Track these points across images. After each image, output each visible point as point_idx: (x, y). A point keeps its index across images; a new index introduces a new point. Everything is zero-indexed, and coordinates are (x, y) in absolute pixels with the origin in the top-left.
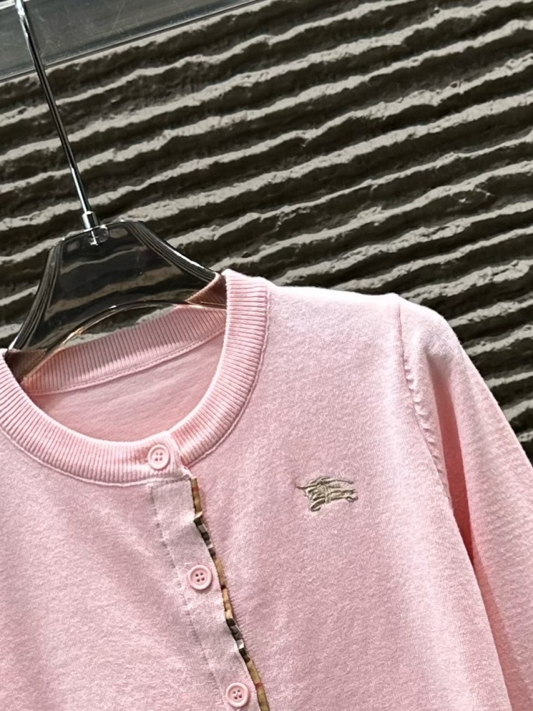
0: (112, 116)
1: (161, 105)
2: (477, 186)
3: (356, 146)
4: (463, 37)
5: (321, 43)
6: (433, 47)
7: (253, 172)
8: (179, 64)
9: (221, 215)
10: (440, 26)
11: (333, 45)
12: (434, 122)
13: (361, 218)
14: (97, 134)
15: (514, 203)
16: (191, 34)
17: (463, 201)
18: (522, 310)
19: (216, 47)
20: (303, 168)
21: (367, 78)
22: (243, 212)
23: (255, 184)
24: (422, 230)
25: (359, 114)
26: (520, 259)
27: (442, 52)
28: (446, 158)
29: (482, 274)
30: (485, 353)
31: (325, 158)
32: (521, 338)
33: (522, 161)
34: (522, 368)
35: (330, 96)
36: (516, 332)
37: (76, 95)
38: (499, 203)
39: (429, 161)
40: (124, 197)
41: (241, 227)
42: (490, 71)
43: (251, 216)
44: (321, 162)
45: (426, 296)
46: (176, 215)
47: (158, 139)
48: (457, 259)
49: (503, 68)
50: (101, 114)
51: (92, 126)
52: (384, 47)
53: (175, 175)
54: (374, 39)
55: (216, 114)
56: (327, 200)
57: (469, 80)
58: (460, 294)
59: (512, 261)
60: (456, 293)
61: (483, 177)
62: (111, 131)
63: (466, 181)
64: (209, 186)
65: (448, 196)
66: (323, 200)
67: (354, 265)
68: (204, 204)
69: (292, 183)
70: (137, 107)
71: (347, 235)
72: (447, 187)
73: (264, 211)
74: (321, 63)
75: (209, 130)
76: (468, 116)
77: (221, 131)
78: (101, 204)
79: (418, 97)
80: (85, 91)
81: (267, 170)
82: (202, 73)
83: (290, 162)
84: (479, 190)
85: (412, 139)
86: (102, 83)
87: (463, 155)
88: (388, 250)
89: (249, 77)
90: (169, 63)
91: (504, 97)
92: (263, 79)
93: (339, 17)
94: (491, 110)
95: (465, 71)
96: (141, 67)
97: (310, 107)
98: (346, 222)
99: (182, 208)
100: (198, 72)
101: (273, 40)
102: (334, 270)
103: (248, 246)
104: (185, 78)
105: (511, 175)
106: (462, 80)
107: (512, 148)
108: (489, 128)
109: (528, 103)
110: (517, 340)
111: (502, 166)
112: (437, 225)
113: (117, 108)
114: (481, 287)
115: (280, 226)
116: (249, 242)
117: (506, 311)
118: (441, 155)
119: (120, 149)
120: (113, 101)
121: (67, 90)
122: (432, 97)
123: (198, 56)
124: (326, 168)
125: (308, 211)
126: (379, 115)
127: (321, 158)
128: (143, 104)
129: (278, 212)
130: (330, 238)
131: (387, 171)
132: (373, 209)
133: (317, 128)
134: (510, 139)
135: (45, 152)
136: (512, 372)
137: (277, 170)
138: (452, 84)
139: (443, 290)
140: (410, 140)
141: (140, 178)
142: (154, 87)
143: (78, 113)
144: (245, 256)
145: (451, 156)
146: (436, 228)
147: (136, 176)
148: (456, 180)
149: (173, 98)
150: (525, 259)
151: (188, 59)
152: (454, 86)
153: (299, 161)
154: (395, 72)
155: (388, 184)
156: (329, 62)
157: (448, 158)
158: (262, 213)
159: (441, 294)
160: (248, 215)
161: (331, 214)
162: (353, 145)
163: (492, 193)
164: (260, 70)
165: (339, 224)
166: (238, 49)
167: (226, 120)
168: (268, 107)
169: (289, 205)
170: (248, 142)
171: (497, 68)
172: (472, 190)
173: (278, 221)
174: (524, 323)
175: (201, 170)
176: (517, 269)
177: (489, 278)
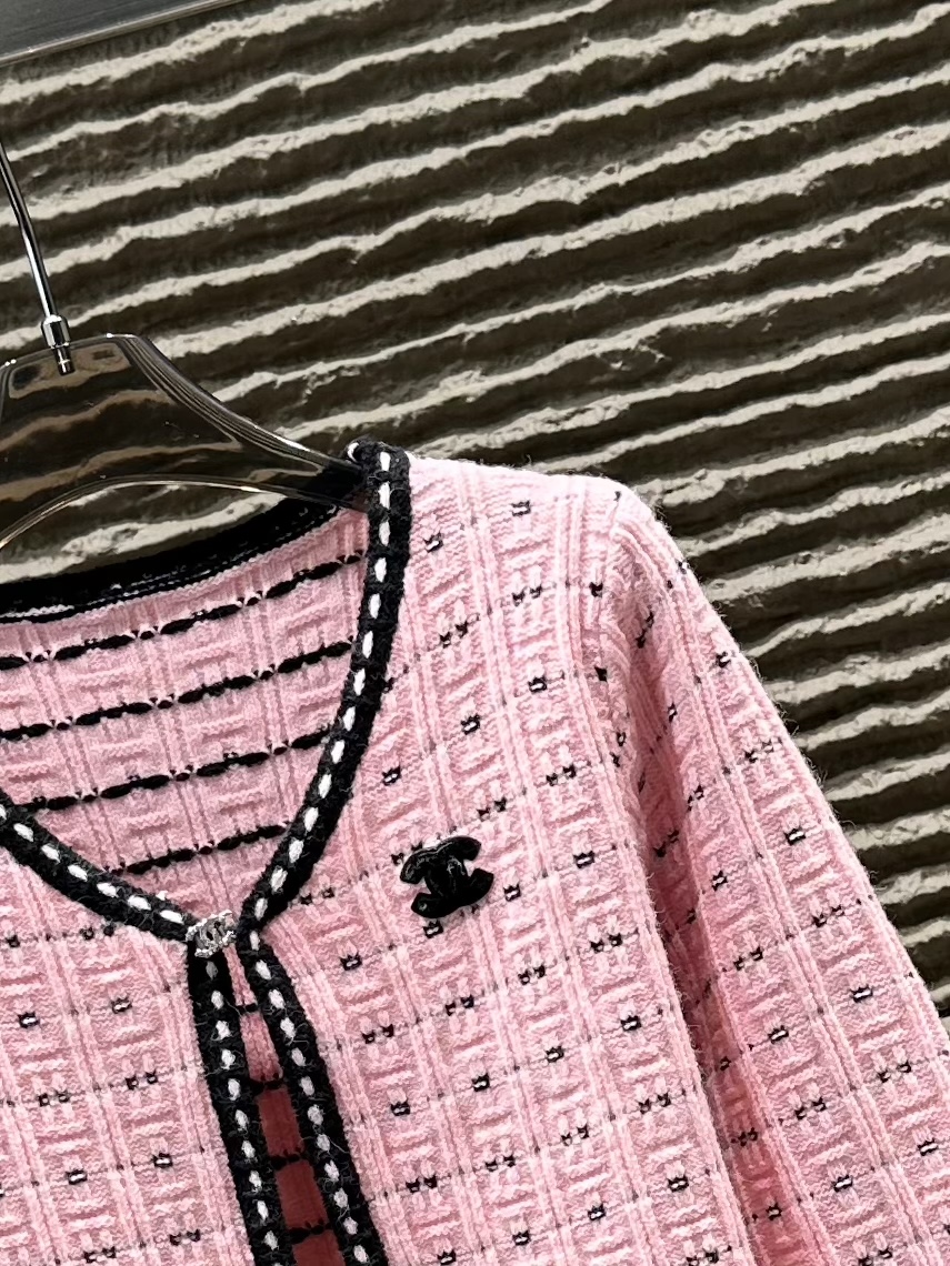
0: (33, 199)
1: (115, 184)
2: (642, 342)
3: (441, 266)
4: (627, 89)
5: (388, 90)
6: (576, 105)
7: (266, 303)
8: (148, 116)
9: (211, 374)
10: (590, 69)
11: (409, 93)
12: (575, 230)
13: (446, 388)
14: (6, 228)
15: (705, 373)
16: (168, 66)
17: (617, 366)
18: (711, 553)
19: (213, 89)
20: (350, 300)
21: (462, 152)
22: (248, 371)
23: (268, 324)
24: (548, 412)
25: (448, 212)
26: (709, 468)
27: (591, 114)
28: (592, 292)
31: (389, 284)
33: (719, 302)
35: (399, 180)
38: (679, 373)
39: (561, 297)
41: (242, 395)
42: (672, 149)
43: (261, 378)
44: (381, 291)
47: (109, 242)
48: (603, 464)
49: (693, 144)
52: (493, 101)
53: (135, 304)
54: (478, 86)
55: (207, 203)
56: (389, 356)
57: (635, 162)
59: (697, 470)
61: (653, 328)
63: (625, 333)
64: (193, 324)
65: (592, 357)
66: (384, 354)
68: (181, 354)
69: (332, 324)
70: (76, 187)
71: (420, 417)
72: (592, 342)
73: (283, 369)
74: (387, 124)
75: (195, 229)
76: (630, 224)
77: (215, 232)
78: (8, 347)
79: (549, 188)
81: (292, 302)
82: (186, 133)
83: (330, 289)
84: (644, 349)
85: (534, 257)
86: (19, 144)
87: (620, 289)
88: (489, 444)
89: (264, 142)
90: (131, 114)
91: (693, 194)
92: (287, 147)
93: (421, 48)
94: (671, 213)
95: (630, 147)
96: (84, 119)
97: (366, 198)
98: (421, 395)
100: (179, 131)
101: (307, 81)
104: (159, 139)
105: (699, 326)
106: (624, 162)
107: (704, 281)
108: (667, 244)
109: (733, 205)
111: (685, 310)
112: (573, 406)
113: (41, 186)
115: (308, 396)
118: (585, 287)
120: (36, 174)
122: (572, 189)
123: (181, 103)
124: (389, 301)
125: (357, 373)
126: (481, 216)
127: (382, 284)
128: (86, 182)
129: (306, 372)
130: (392, 421)
131: (493, 311)
132: (466, 374)
133: (376, 234)
134: (702, 265)
137: (307, 301)
138: (606, 167)
140: (531, 261)
141: (76, 305)
142: (105, 153)
145: (601, 289)
146: (571, 410)
147: (70, 303)
148: (608, 331)
149: (138, 173)
150: (719, 469)
151: (164, 108)
152: (610, 171)
153: (345, 288)
154: (511, 144)
155: (494, 331)
156: (399, 123)
157: (595, 293)
158: (280, 373)
160: (256, 375)
161: (394, 380)
162: (438, 264)
163: (666, 354)
164: (283, 131)
165: (409, 397)
166: (248, 94)
167: (222, 215)
168: (296, 193)
169: (326, 361)
170: (260, 253)
171: (683, 145)
172: (633, 347)
173: (307, 388)
174: (713, 575)
175: (180, 297)
176: (705, 485)
177: (657, 498)
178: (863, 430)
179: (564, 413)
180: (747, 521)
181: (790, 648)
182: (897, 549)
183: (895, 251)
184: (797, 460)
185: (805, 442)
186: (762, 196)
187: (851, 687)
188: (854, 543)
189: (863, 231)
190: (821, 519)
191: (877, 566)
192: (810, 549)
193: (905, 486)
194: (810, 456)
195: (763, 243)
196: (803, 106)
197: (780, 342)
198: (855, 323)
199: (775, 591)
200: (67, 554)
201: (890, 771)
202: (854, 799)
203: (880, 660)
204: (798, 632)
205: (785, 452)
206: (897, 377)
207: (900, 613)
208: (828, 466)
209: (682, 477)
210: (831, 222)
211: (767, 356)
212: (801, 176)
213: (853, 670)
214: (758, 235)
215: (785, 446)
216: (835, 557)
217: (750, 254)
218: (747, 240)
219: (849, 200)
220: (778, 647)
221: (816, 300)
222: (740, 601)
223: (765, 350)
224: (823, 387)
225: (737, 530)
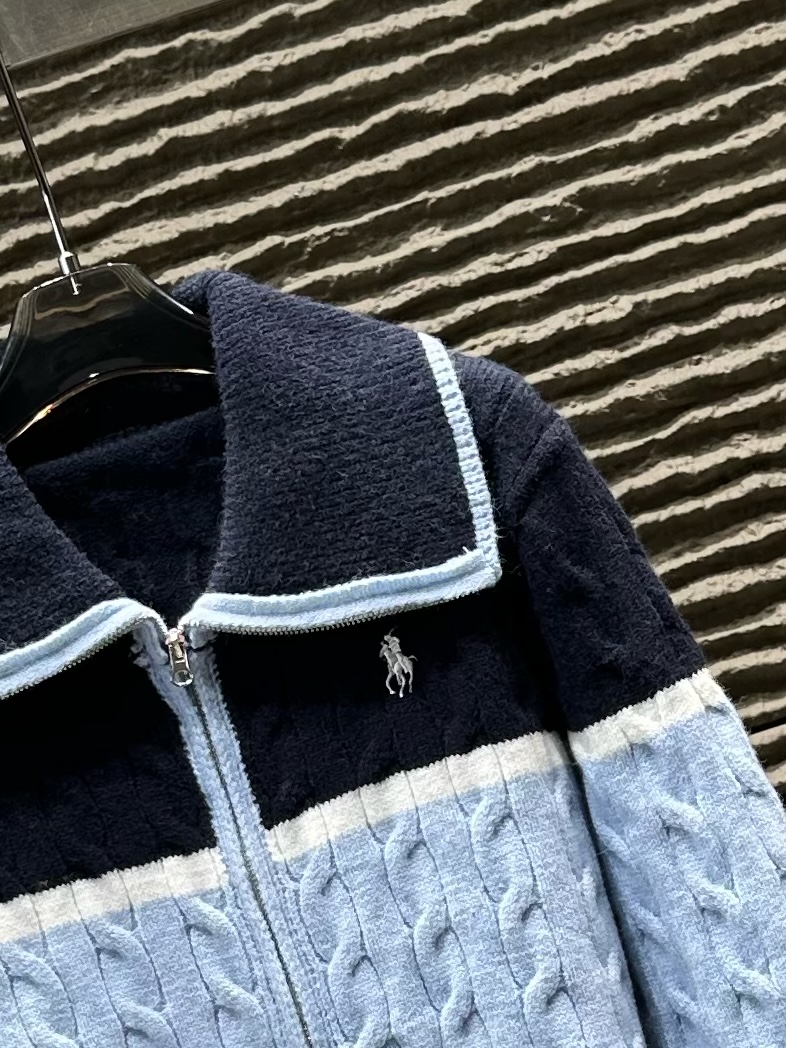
0: (92, 110)
1: (155, 96)
2: (565, 200)
3: (408, 148)
4: (546, 4)
5: (362, 14)
6: (509, 18)
7: (274, 182)
8: (178, 42)
9: (234, 239)
11: (377, 15)
12: (508, 115)
13: (415, 241)
14: (73, 134)
15: (614, 221)
17: (546, 218)
18: (624, 361)
19: (227, 19)
20: (339, 177)
21: (422, 58)
22: (262, 235)
23: (277, 198)
24: (494, 257)
25: (411, 106)
26: (622, 294)
27: (519, 25)
28: (525, 163)
29: (572, 314)
30: (575, 417)
31: (368, 163)
32: (622, 397)
33: (624, 166)
34: (625, 436)
35: (374, 83)
36: (615, 389)
37: (46, 83)
38: (594, 221)
39: (503, 167)
40: (108, 215)
41: (259, 254)
42: (583, 48)
43: (272, 240)
44: (362, 169)
45: (498, 343)
46: (176, 239)
47: (152, 140)
48: (538, 295)
49: (600, 45)
50: (77, 109)
51: (67, 123)
52: (444, 19)
53: (174, 187)
54: (431, 7)
55: (226, 107)
56: (370, 219)
57: (555, 60)
58: (543, 340)
59: (614, 294)
60: (538, 339)
61: (573, 188)
62: (91, 130)
63: (551, 193)
64: (218, 201)
65: (527, 214)
66: (365, 218)
67: (406, 303)
68: (211, 225)
69: (325, 196)
70: (124, 99)
71: (396, 265)
72: (527, 201)
73: (289, 233)
74: (363, 40)
75: (218, 128)
76: (553, 108)
77: (233, 129)
78: (78, 225)
79: (490, 83)
80: (57, 79)
81: (294, 181)
82: (208, 53)
84: (567, 204)
85: (480, 138)
86: (80, 68)
87: (546, 159)
88: (450, 283)
89: (269, 58)
90: (166, 41)
91: (601, 83)
92: (287, 61)
94: (584, 99)
95: (551, 49)
96: (129, 47)
97: (349, 98)
98: (396, 247)
99: (184, 230)
100: (202, 52)
101: (299, 10)
102: (380, 310)
103: (268, 278)
104: (188, 59)
105: (609, 185)
106: (547, 60)
107: (611, 150)
108: (581, 122)
109: (632, 90)
110: (617, 400)
111: (598, 173)
112: (513, 250)
113: (98, 100)
114: (570, 330)
115: (309, 253)
116: (269, 274)
117: (602, 362)
118: (520, 159)
119: (103, 154)
120: (94, 91)
121: (34, 77)
122: (507, 84)
123: (203, 31)
124: (368, 177)
125: (346, 233)
126: (438, 107)
127: (363, 163)
128: (132, 95)
129: (307, 234)
130: (375, 269)
131: (449, 181)
132: (430, 230)
133: (357, 124)
134: (609, 138)
135: (6, 159)
136: (610, 441)
137: (306, 179)
138: (533, 65)
139: (521, 335)
140: (478, 141)
141: (129, 191)
142: (146, 72)
143: (49, 107)
145: (531, 160)
146: (513, 254)
147: (122, 189)
148: (539, 191)
149: (173, 85)
150: (628, 294)
151: (190, 36)
152: (536, 68)
153: (333, 168)
154: (460, 51)
155: (450, 196)
156: (372, 39)
157: (528, 163)
158: (287, 236)
159: (518, 340)
160: (269, 238)
161: (376, 237)
162: (405, 146)
163: (585, 208)
164: (283, 49)
165: (386, 249)
166: (255, 22)
167: (240, 115)
168: (294, 97)
169: (322, 225)
170: (268, 144)
171: (591, 45)
172: (558, 204)
173: (308, 246)
174: (627, 377)
175: (208, 181)
176: (617, 308)
177: (581, 319)
178: (738, 260)
180: (651, 334)
181: (688, 431)
182: (768, 350)
183: (759, 120)
184: (688, 285)
185: (695, 270)
186: (655, 82)
187: (737, 459)
188: (734, 347)
189: (733, 107)
190: (709, 331)
191: (753, 364)
192: (701, 352)
193: (773, 301)
194: (698, 281)
195: (656, 118)
196: (683, 11)
197: (672, 194)
198: (731, 176)
199: (675, 387)
201: (769, 523)
202: (743, 546)
203: (759, 437)
204: (694, 418)
205: (678, 280)
206: (764, 218)
207: (773, 400)
208: (713, 288)
209: (599, 302)
210: (708, 100)
211: (662, 205)
212: (684, 65)
213: (738, 446)
214: (651, 114)
215: (679, 274)
216: (721, 359)
217: (646, 128)
218: (644, 116)
219: (722, 81)
220: (679, 430)
221: (699, 161)
222: (648, 396)
223: (661, 201)
224: (706, 228)
225: (644, 341)
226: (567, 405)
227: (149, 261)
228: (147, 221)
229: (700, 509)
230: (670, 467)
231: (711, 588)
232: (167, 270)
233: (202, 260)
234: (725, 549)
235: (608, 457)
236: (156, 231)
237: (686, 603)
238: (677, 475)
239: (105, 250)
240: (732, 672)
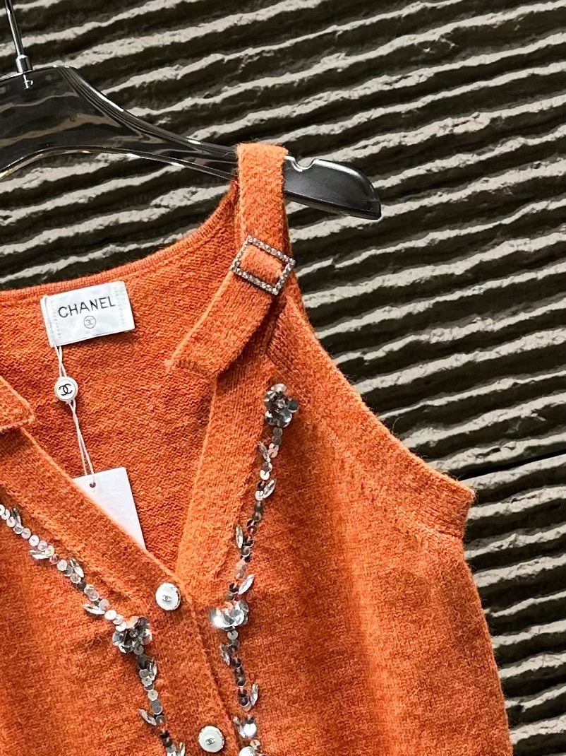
2: (442, 37)
7: (218, 13)
9: (186, 55)
13: (325, 63)
15: (478, 55)
17: (428, 50)
18: (481, 162)
20: (269, 11)
22: (208, 53)
23: (220, 25)
24: (385, 78)
26: (481, 111)
28: (413, 7)
29: (443, 125)
30: (441, 204)
32: (478, 191)
33: (488, 13)
34: (478, 221)
36: (473, 184)
38: (463, 54)
39: (395, 9)
40: (89, 32)
41: (204, 67)
43: (215, 57)
44: (287, 6)
45: (385, 144)
46: (141, 52)
48: (418, 109)
53: (142, 13)
56: (291, 44)
58: (420, 144)
59: (474, 113)
60: (416, 143)
61: (449, 28)
63: (431, 31)
64: (175, 25)
65: (413, 45)
66: (288, 44)
67: (316, 110)
68: (168, 43)
69: (257, 26)
71: (309, 81)
72: (412, 36)
73: (228, 52)
78: (67, 38)
81: (233, 12)
83: (256, 4)
84: (444, 40)
87: (429, 5)
88: (350, 96)
98: (309, 68)
99: (148, 46)
102: (295, 114)
103: (210, 86)
105: (477, 27)
110: (474, 192)
111: (468, 18)
112: (400, 74)
114: (441, 137)
115: (243, 68)
116: (212, 82)
117: (464, 163)
118: (408, 4)
124: (292, 12)
125: (273, 54)
129: (242, 54)
130: (293, 83)
131: (353, 18)
132: (337, 55)
136: (468, 224)
137: (243, 12)
139: (402, 139)
141: (106, 14)
144: (206, 97)
145: (418, 5)
146: (399, 77)
147: (103, 13)
148: (421, 30)
150: (487, 112)
153: (264, 4)
155: (354, 30)
157: (415, 8)
158: (226, 54)
159: (400, 143)
160: (212, 55)
161: (293, 58)
163: (456, 43)
165: (303, 68)
169: (254, 48)
172: (437, 39)
173: (242, 63)
174: (482, 175)
175: (168, 9)
176: (478, 121)
177: (450, 128)
179: (394, 78)
180: (503, 143)
181: (527, 219)
184: (534, 107)
185: (538, 96)
190: (547, 142)
192: (540, 159)
194: (541, 104)
197: (524, 37)
199: (520, 185)
200: (99, 161)
204: (533, 209)
205: (526, 102)
208: (552, 110)
209: (464, 116)
211: (516, 45)
215: (527, 98)
216: (556, 165)
220: (520, 218)
221: (547, 12)
222: (498, 190)
223: (516, 42)
224: (550, 64)
225: (497, 148)
226: (435, 194)
227: (119, 69)
228: (120, 38)
229: (534, 280)
230: (512, 246)
231: (539, 341)
232: (132, 76)
233: (160, 70)
234: (552, 311)
235: (465, 236)
236: (126, 46)
237: (519, 351)
238: (517, 252)
239: (86, 58)
240: (552, 406)
